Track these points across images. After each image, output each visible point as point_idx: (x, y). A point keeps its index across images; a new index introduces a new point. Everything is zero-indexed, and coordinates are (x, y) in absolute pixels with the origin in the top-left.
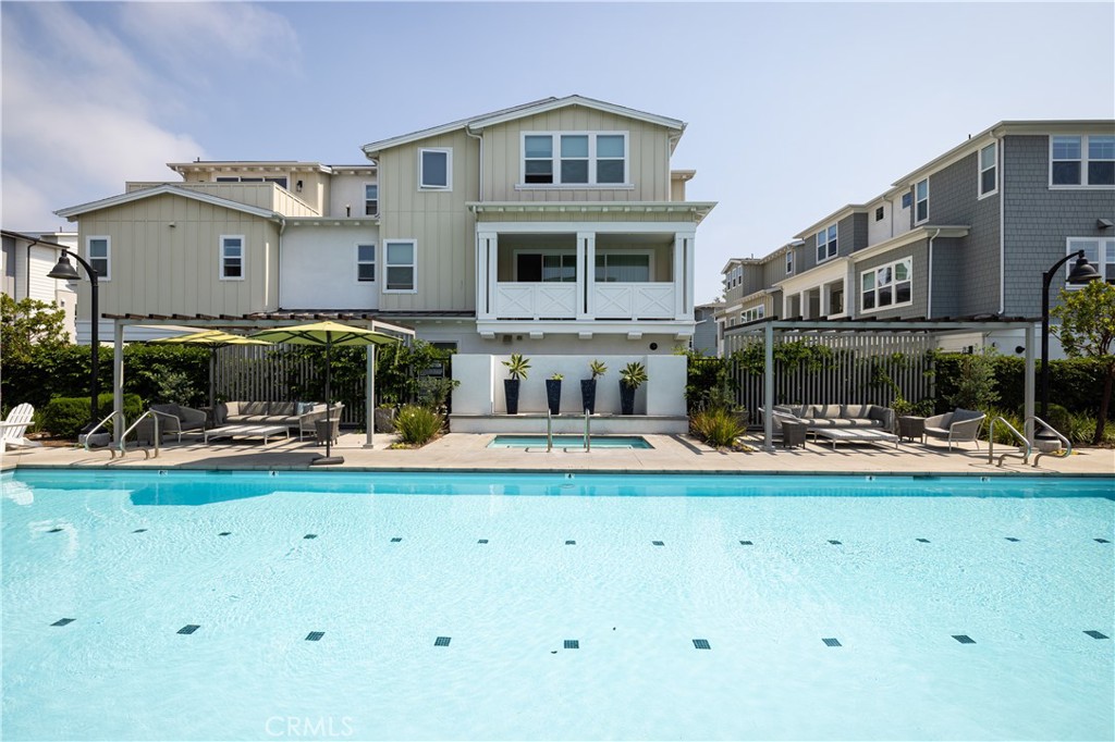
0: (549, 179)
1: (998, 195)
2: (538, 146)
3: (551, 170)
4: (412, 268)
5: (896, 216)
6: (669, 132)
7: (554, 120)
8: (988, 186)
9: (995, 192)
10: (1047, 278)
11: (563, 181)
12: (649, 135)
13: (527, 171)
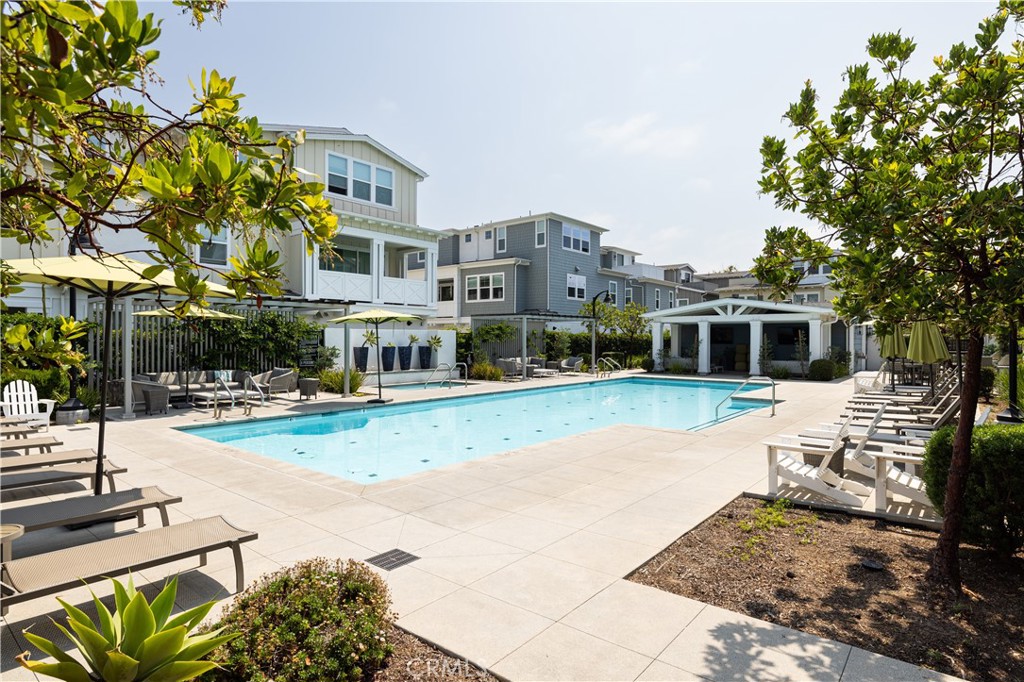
0: (344, 192)
1: (546, 248)
2: (339, 165)
3: (346, 185)
4: (225, 246)
5: (481, 243)
6: (416, 175)
7: (348, 147)
8: (541, 242)
9: (544, 246)
10: (595, 299)
11: (354, 196)
12: (406, 175)
13: (330, 182)
